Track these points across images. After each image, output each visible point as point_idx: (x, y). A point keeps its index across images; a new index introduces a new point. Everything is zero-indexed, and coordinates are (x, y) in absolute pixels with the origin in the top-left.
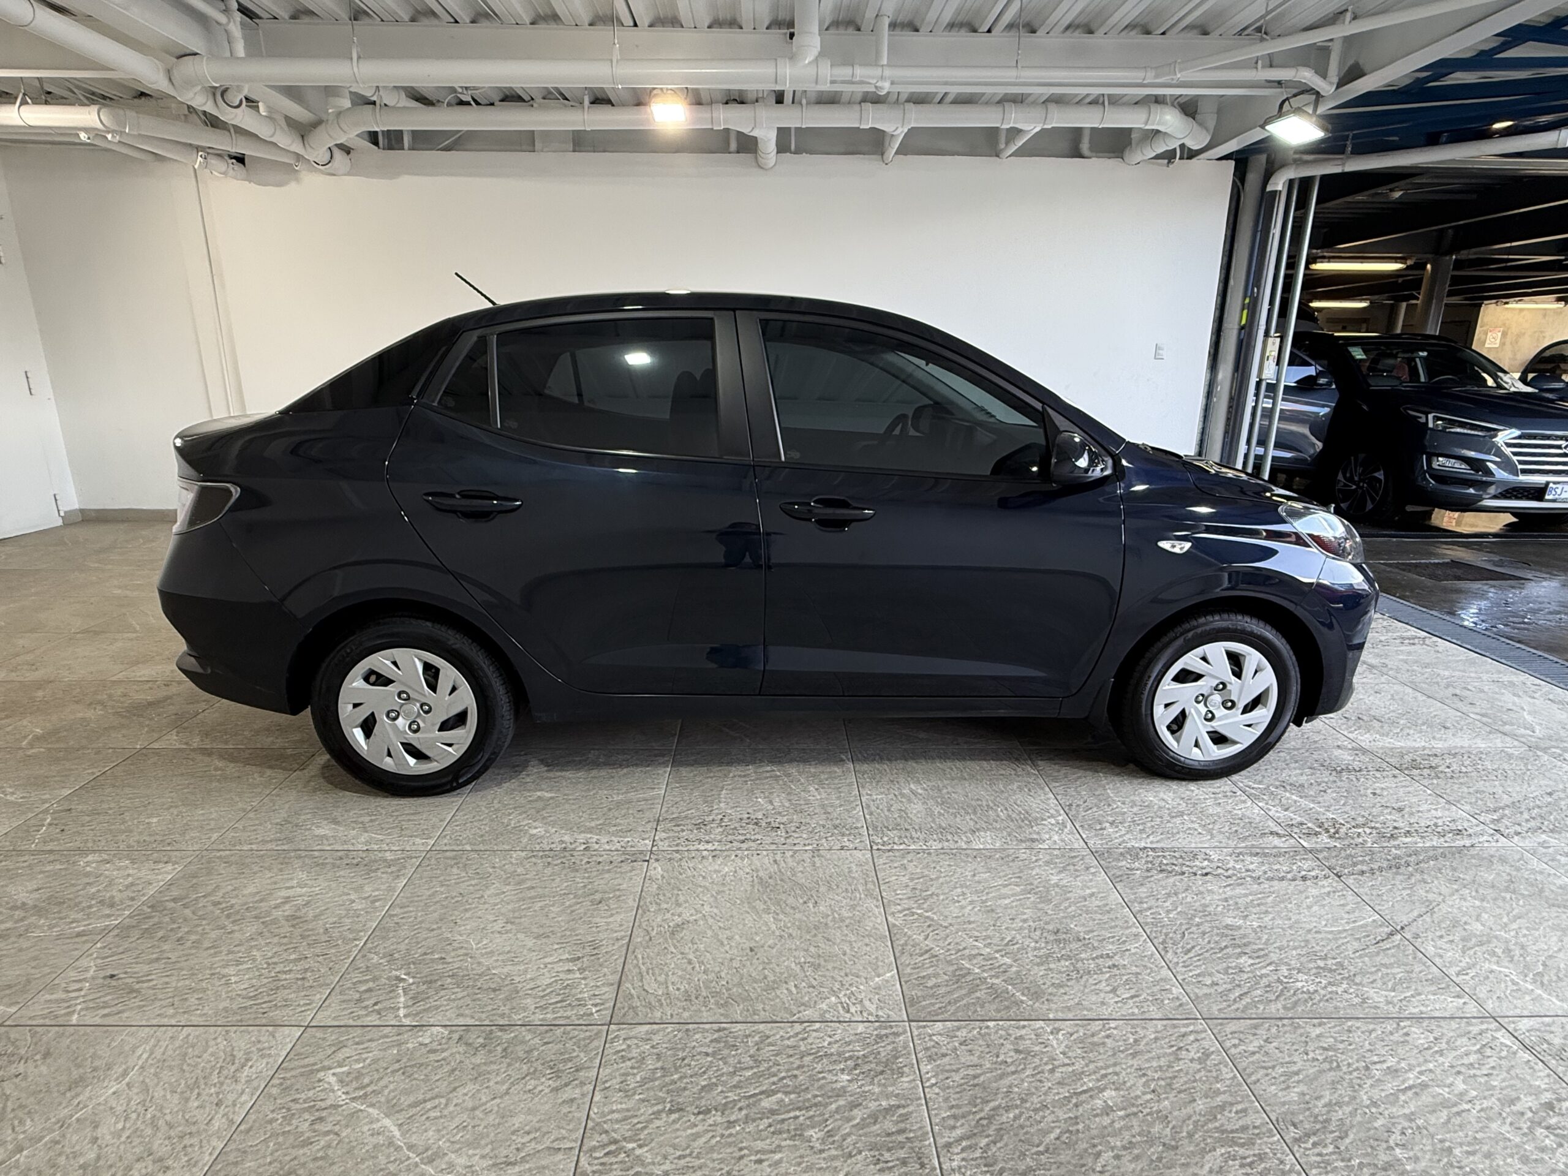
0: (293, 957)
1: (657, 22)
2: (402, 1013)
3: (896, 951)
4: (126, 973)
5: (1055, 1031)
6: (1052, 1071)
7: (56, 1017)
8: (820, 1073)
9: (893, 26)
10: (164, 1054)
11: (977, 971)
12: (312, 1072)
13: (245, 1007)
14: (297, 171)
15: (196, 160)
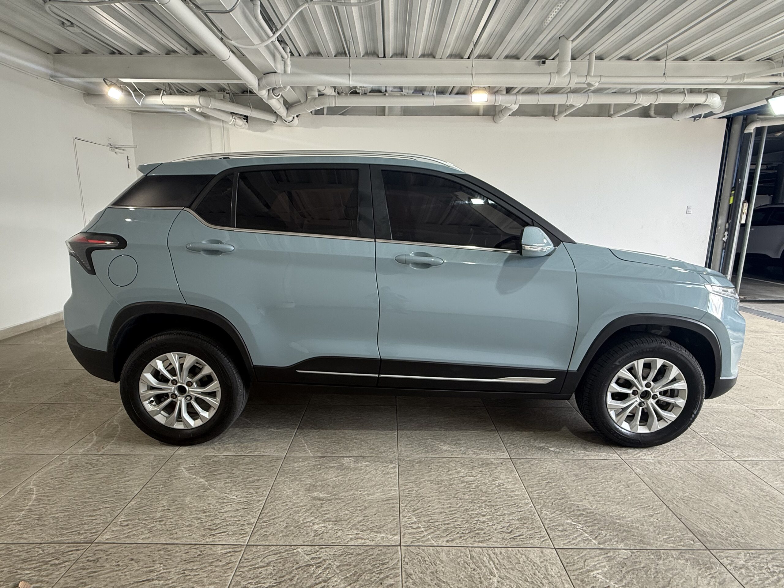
0: (506, 512)
4: (432, 519)
7: (424, 541)
12: (585, 572)
13: (512, 538)
14: (273, 124)
15: (231, 119)
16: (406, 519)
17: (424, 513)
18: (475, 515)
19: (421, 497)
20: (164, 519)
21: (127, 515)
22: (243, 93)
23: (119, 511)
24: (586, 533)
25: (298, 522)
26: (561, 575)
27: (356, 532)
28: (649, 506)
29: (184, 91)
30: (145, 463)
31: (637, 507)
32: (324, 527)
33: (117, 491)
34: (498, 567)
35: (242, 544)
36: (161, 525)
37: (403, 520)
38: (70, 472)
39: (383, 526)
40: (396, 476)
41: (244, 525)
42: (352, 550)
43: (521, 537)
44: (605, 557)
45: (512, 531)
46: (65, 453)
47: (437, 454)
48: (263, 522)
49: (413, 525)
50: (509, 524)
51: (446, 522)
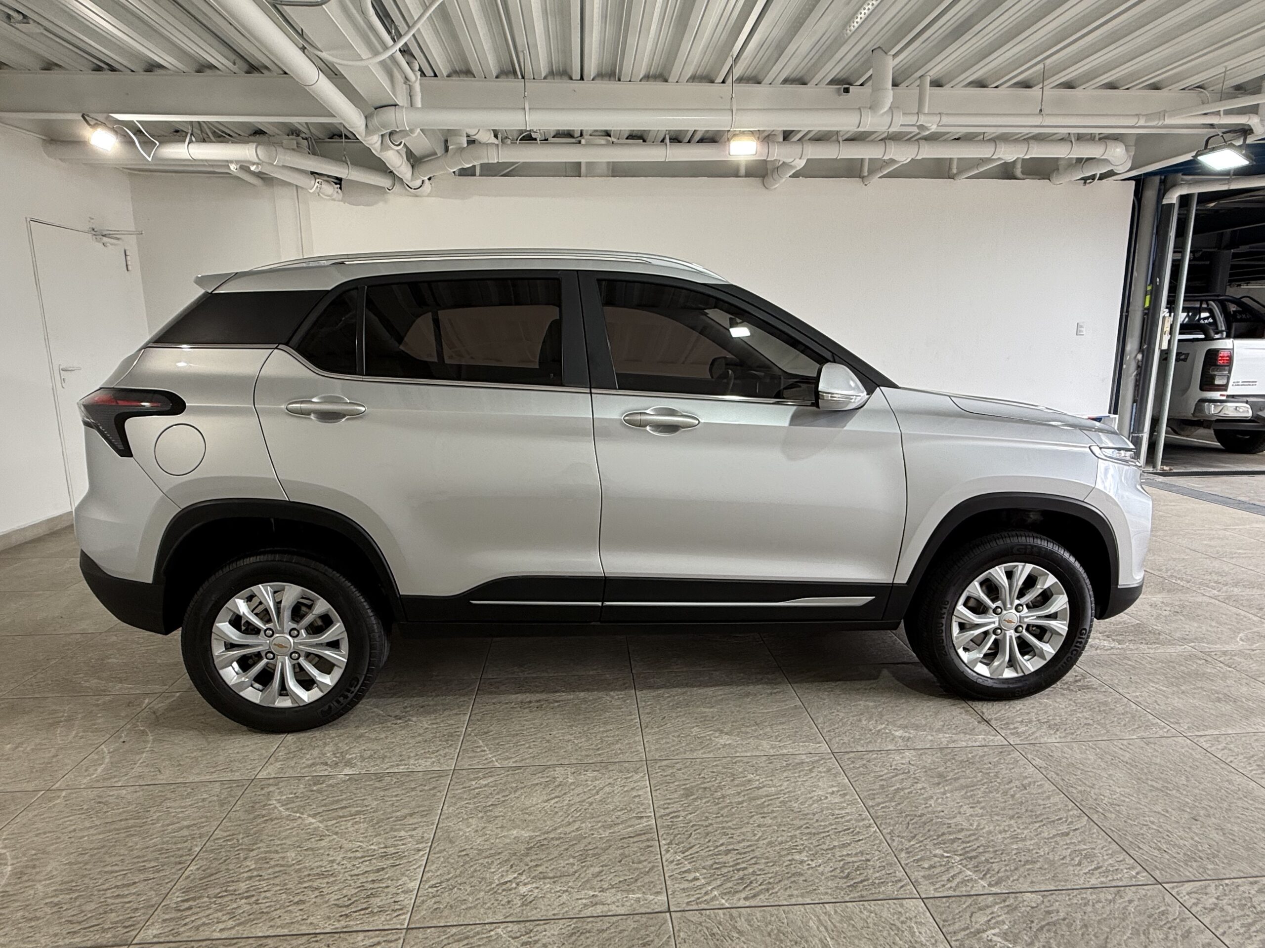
2: (983, 883)
7: (707, 901)
10: (834, 926)
12: (974, 934)
13: (852, 886)
14: (386, 193)
15: (314, 185)
16: (672, 866)
17: (702, 853)
18: (785, 852)
19: (693, 825)
20: (254, 893)
21: (186, 891)
22: (331, 138)
23: (169, 885)
24: (968, 869)
25: (491, 883)
26: (936, 941)
27: (592, 893)
28: (1060, 819)
29: (226, 134)
30: (205, 796)
31: (1042, 821)
32: (537, 888)
33: (162, 849)
34: (834, 934)
35: (399, 927)
36: (249, 904)
37: (670, 867)
38: (71, 821)
39: (636, 880)
40: (646, 793)
41: (398, 894)
42: (590, 925)
43: (866, 883)
44: (1001, 908)
45: (849, 874)
46: (57, 785)
47: (709, 752)
48: (430, 887)
49: (686, 875)
50: (842, 863)
51: (738, 867)
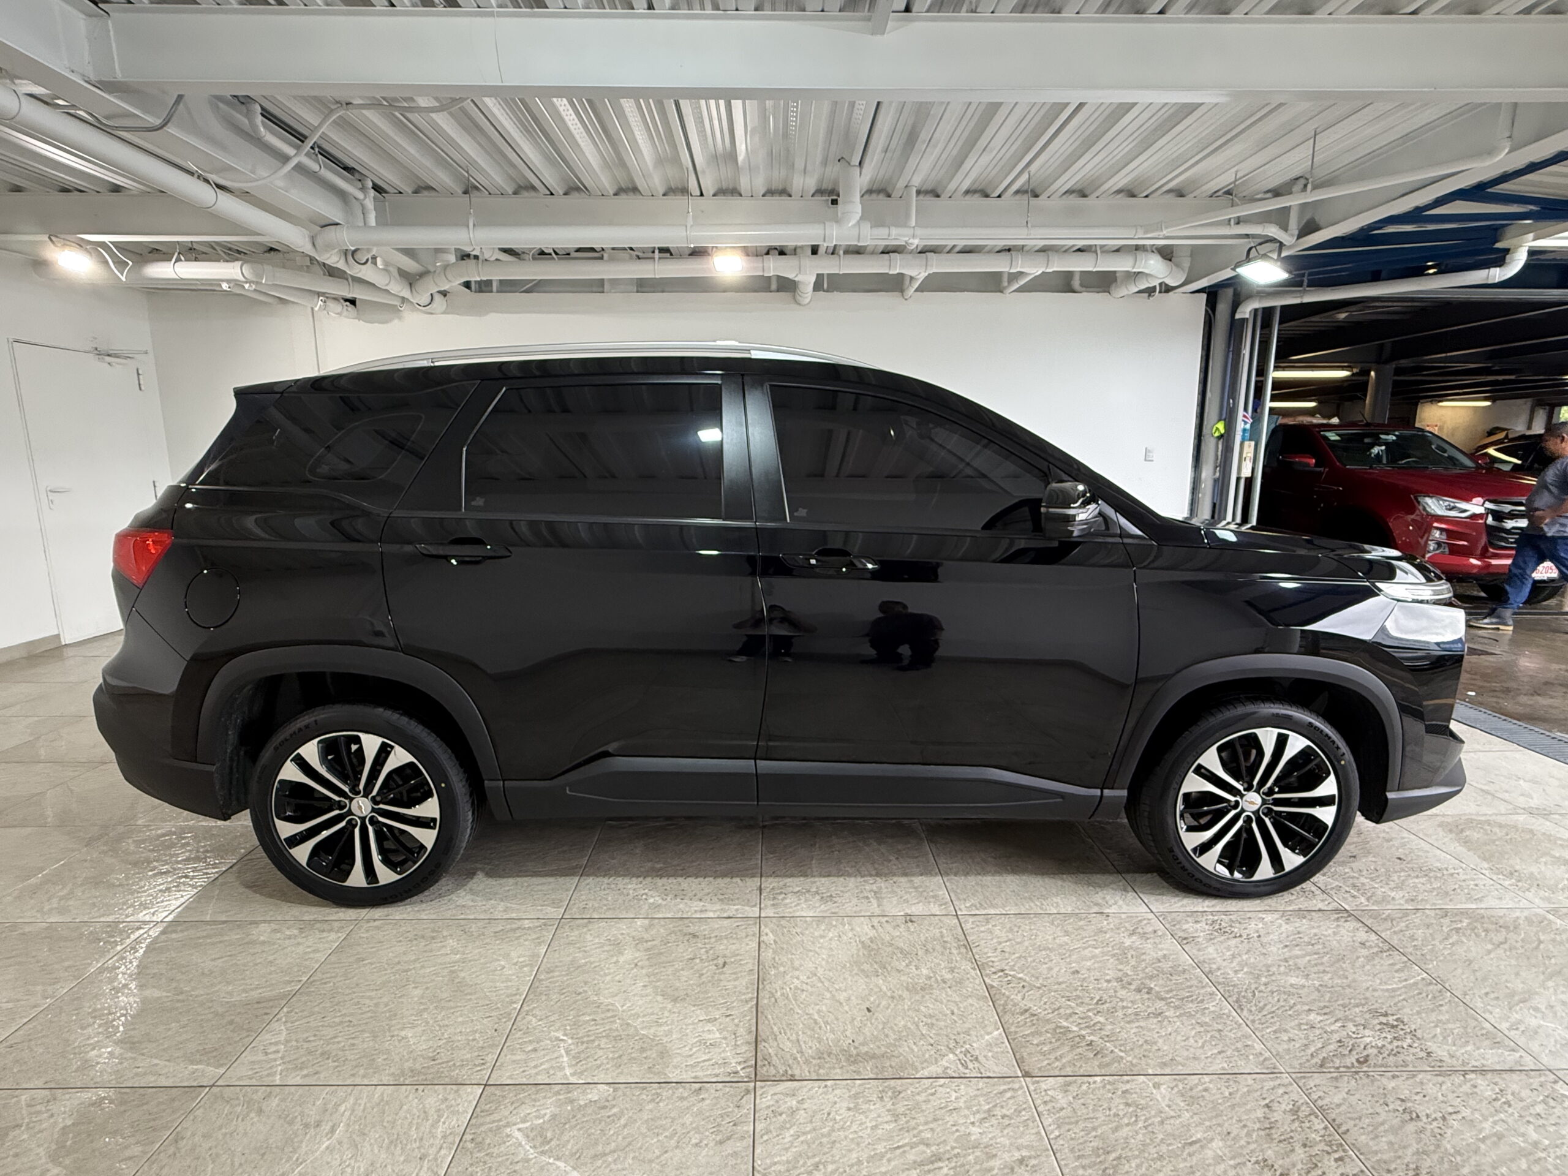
0: (460, 1019)
1: (720, 192)
2: (568, 1072)
3: (999, 1011)
4: (315, 1035)
5: (1157, 1086)
6: (1162, 1122)
7: (261, 1077)
8: (954, 1125)
9: (919, 192)
10: (364, 1110)
11: (1075, 1029)
12: (498, 1128)
13: (428, 1068)
14: (400, 310)
15: (317, 303)
24: (567, 1055)
26: (452, 1133)
27: (155, 1062)
34: (354, 1119)
39: (215, 1050)
44: (559, 1099)
50: (444, 1041)
